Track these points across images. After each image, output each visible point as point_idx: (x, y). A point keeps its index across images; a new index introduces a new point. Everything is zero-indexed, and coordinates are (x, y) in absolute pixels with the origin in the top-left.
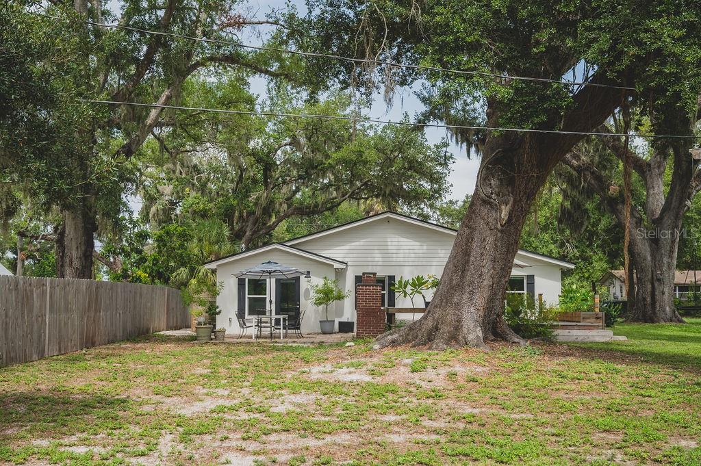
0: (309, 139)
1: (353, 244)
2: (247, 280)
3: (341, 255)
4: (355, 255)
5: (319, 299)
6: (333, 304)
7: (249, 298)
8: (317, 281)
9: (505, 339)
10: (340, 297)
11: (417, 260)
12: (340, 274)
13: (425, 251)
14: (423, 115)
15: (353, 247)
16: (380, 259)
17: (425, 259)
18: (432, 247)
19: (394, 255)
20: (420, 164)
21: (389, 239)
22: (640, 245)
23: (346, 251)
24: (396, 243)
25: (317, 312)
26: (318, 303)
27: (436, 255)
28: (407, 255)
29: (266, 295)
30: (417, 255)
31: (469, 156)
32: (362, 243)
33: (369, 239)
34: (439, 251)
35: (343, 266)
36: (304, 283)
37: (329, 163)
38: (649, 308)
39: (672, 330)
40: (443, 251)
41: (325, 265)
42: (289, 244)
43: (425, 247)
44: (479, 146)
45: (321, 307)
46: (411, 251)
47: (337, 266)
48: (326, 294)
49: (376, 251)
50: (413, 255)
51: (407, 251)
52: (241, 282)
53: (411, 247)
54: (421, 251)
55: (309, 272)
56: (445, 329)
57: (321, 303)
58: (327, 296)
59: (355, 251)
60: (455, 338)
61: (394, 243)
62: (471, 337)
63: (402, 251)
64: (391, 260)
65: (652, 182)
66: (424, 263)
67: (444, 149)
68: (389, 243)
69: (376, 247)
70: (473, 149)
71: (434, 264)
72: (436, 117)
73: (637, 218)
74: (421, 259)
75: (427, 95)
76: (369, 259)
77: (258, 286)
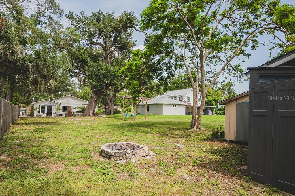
7: (41, 110)
8: (56, 107)
9: (95, 116)
10: (60, 110)
16: (67, 103)
21: (69, 100)
23: (61, 101)
29: (45, 109)
33: (65, 99)
35: (61, 104)
36: (53, 107)
38: (110, 112)
39: (113, 115)
41: (57, 104)
47: (59, 104)
56: (88, 114)
58: (58, 110)
59: (63, 101)
60: (89, 115)
62: (91, 115)
64: (69, 103)
77: (43, 107)
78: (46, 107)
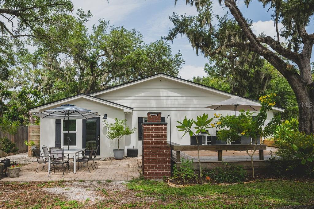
0: (113, 51)
1: (137, 96)
2: (62, 121)
3: (129, 103)
4: (138, 103)
5: (113, 134)
6: (123, 138)
7: (64, 133)
8: (111, 121)
10: (128, 133)
11: (179, 106)
12: (128, 116)
13: (184, 100)
14: (174, 29)
15: (137, 98)
16: (155, 106)
17: (184, 106)
18: (189, 98)
19: (165, 103)
20: (168, 64)
21: (161, 93)
22: (304, 99)
23: (131, 101)
24: (166, 95)
25: (112, 143)
26: (112, 136)
27: (192, 103)
28: (173, 103)
29: (76, 131)
30: (180, 103)
31: (197, 53)
32: (143, 95)
33: (148, 93)
34: (194, 101)
35: (130, 111)
36: (102, 123)
37: (123, 62)
40: (197, 101)
41: (117, 110)
42: (93, 95)
43: (185, 98)
44: (204, 47)
45: (114, 139)
46: (176, 101)
47: (126, 110)
48: (118, 131)
49: (153, 101)
50: (176, 103)
51: (173, 101)
52: (58, 122)
53: (176, 98)
54: (182, 101)
55: (106, 115)
57: (114, 137)
58: (118, 132)
59: (138, 101)
61: (164, 95)
63: (169, 101)
64: (162, 106)
65: (305, 64)
66: (184, 109)
67: (179, 57)
68: (161, 95)
69: (152, 98)
70: (200, 50)
71: (190, 109)
72: (181, 32)
73: (303, 83)
74: (182, 106)
75: (176, 19)
76: (148, 106)
77: (70, 125)
78: (79, 123)
